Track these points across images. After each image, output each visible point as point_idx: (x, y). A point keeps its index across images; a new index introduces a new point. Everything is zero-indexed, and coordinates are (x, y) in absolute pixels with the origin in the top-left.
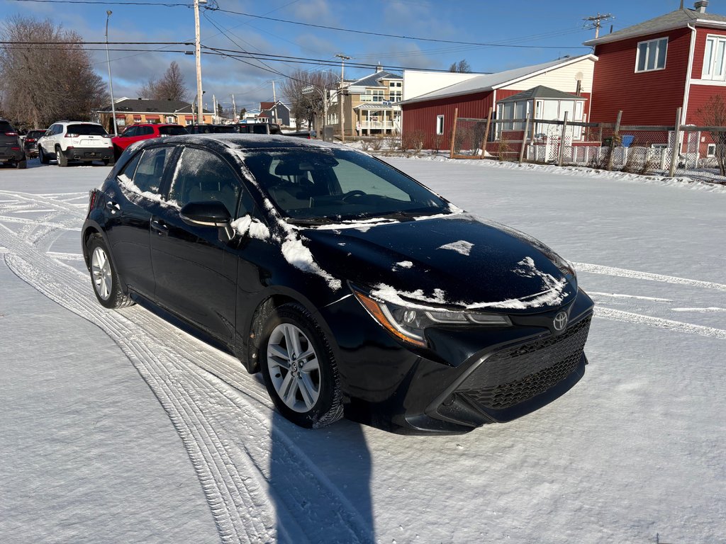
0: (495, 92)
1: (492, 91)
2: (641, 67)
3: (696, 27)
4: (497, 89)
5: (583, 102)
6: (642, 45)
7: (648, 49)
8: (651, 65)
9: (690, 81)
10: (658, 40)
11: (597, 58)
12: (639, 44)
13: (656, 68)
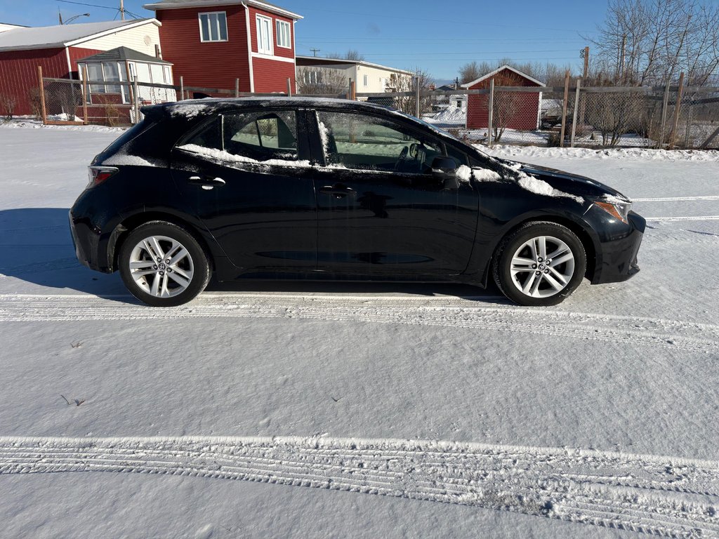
0: (67, 49)
1: (64, 48)
2: (206, 37)
3: (248, 6)
4: (68, 47)
5: (170, 67)
6: (202, 16)
7: (209, 20)
8: (215, 37)
9: (251, 54)
10: (217, 13)
11: (160, 23)
12: (200, 14)
13: (219, 40)
